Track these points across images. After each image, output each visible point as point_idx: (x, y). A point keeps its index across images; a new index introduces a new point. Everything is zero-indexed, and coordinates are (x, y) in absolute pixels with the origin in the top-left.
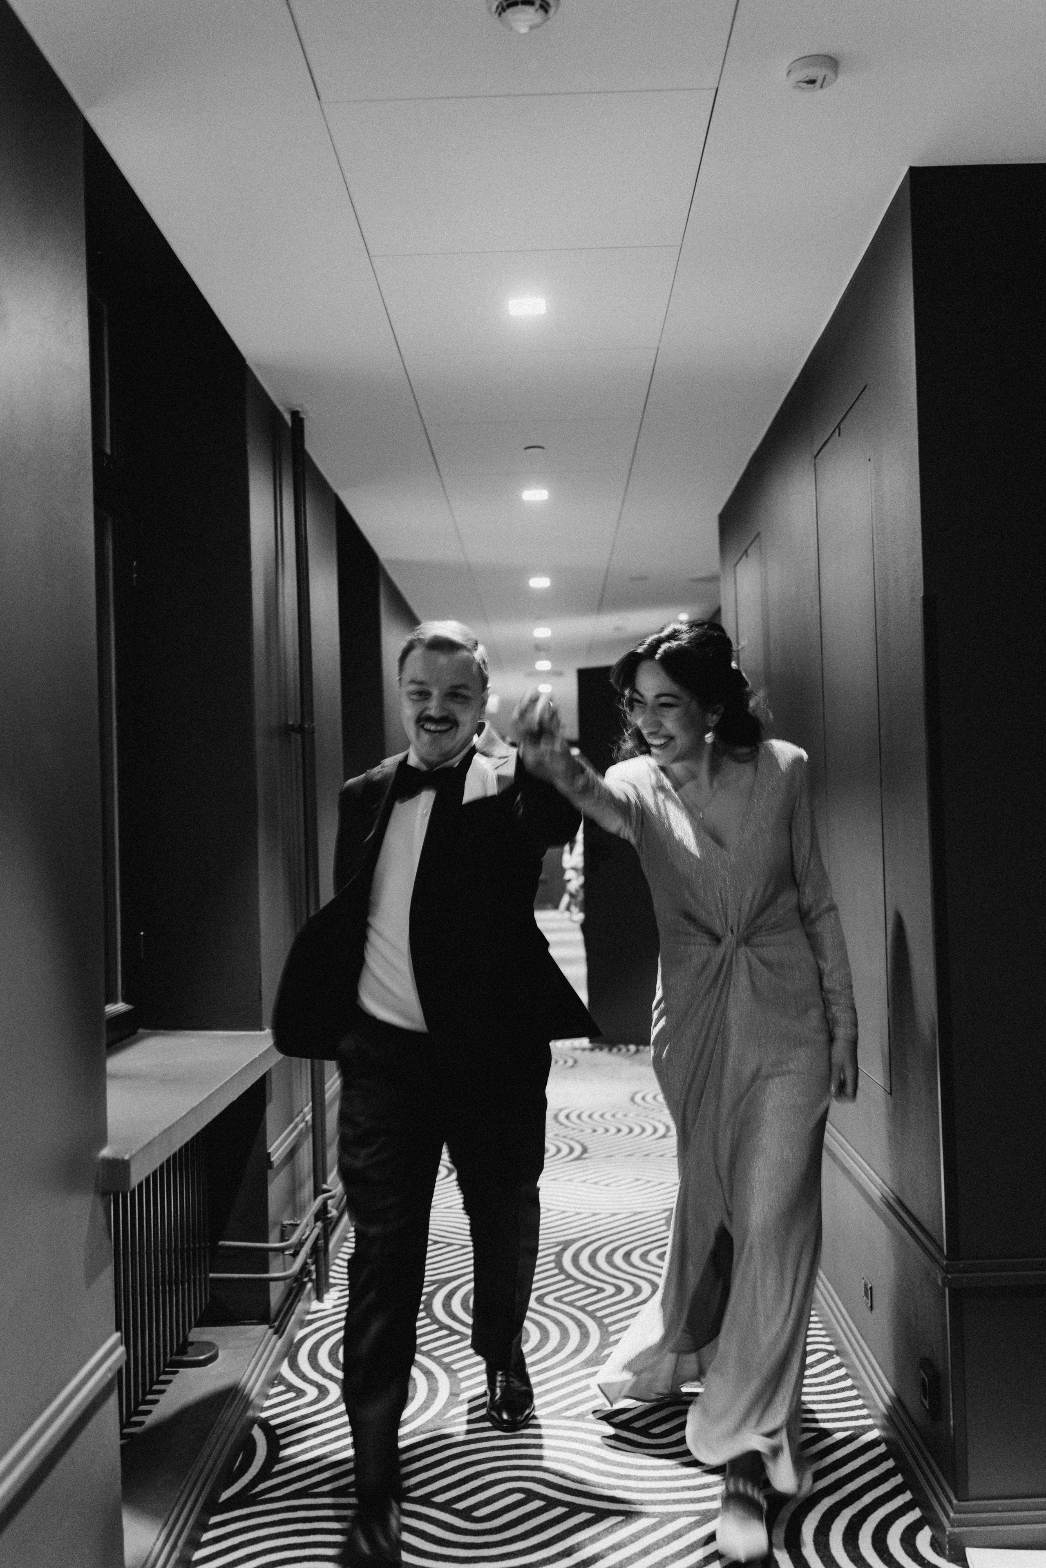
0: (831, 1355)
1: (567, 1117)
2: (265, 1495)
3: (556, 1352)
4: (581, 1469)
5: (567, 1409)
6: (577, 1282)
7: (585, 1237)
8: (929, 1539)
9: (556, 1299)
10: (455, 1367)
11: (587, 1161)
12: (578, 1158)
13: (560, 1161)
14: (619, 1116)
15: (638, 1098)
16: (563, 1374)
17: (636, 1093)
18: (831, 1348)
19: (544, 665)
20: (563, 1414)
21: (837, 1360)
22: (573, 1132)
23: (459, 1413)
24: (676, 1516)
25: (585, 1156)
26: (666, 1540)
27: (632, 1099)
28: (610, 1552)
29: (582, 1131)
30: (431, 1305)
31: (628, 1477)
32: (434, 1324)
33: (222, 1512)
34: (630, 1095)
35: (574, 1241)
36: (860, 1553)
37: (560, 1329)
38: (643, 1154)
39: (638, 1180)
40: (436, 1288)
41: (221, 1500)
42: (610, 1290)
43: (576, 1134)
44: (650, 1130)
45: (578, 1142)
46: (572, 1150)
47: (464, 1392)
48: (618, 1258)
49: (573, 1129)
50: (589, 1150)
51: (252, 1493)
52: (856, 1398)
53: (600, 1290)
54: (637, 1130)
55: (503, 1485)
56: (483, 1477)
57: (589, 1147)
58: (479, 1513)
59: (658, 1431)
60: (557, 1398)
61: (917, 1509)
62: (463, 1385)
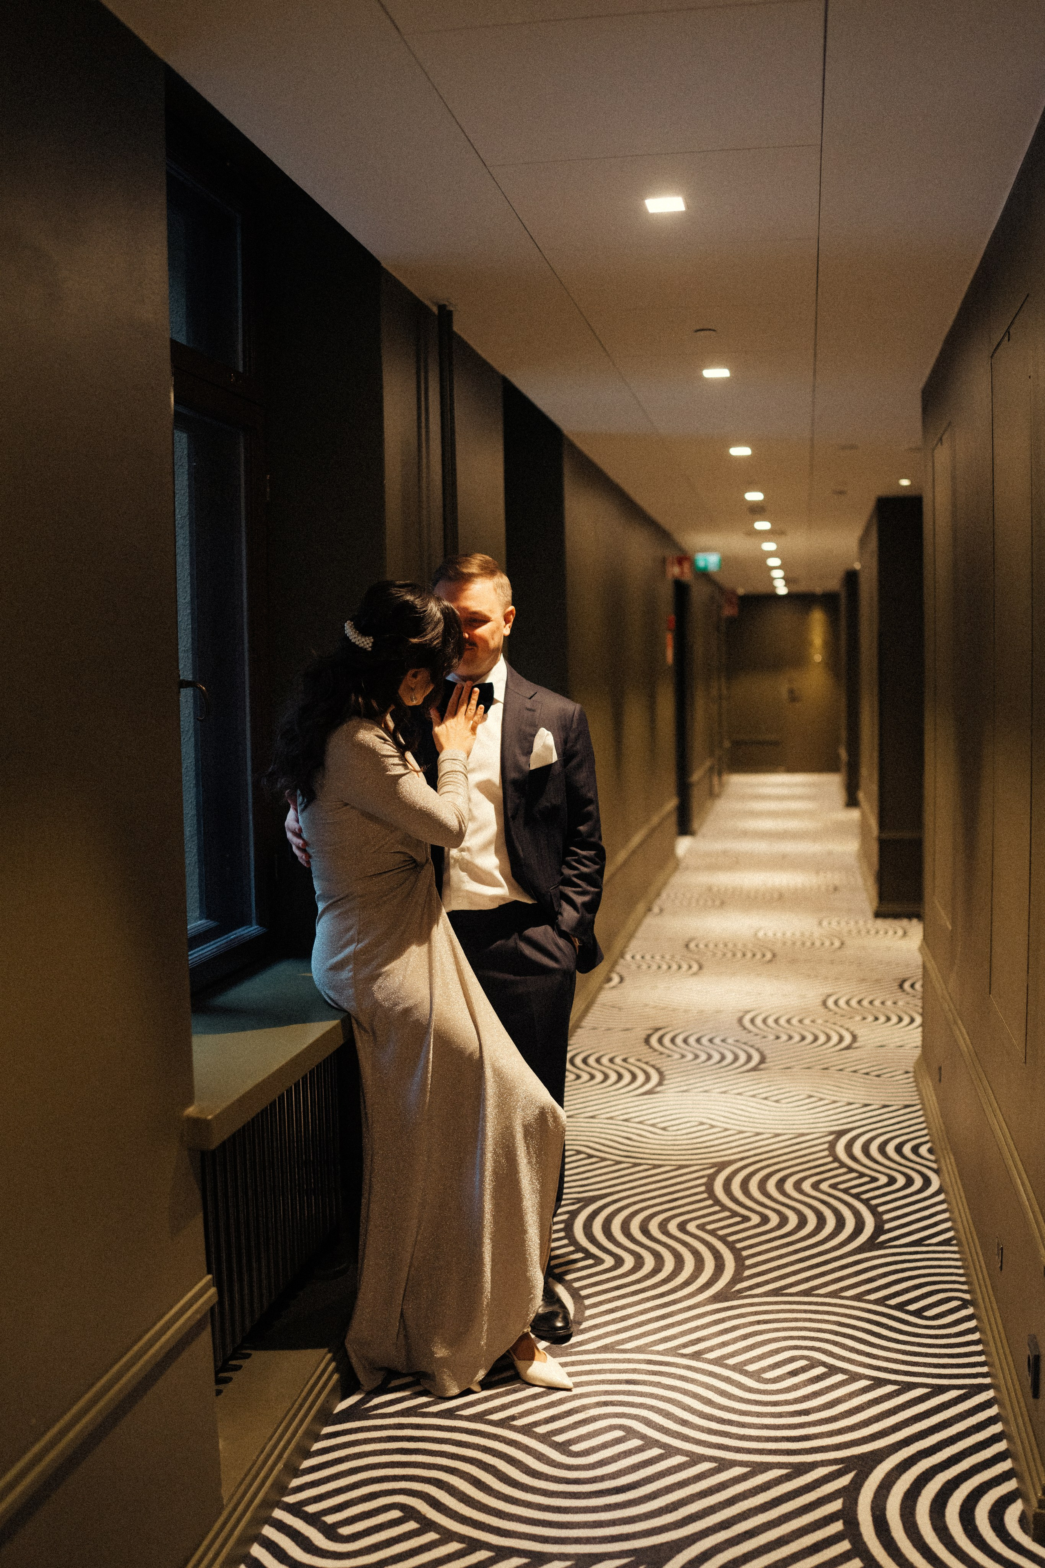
0: (965, 1304)
1: (752, 1021)
2: (377, 1410)
3: (686, 1284)
4: (685, 1410)
5: (685, 1345)
6: (724, 1208)
7: (742, 1159)
8: (1018, 1513)
9: (698, 1227)
10: (583, 1293)
11: (762, 1072)
12: (754, 1069)
13: (734, 1072)
14: (807, 1021)
15: (830, 1003)
16: (690, 1308)
17: (829, 996)
18: (967, 1296)
19: (762, 525)
20: (680, 1352)
21: (970, 1311)
22: (755, 1038)
23: (578, 1342)
24: (768, 1467)
25: (762, 1066)
26: (753, 1491)
27: (824, 1003)
28: (696, 1498)
29: (764, 1037)
30: (572, 1224)
31: (730, 1423)
32: (571, 1245)
33: (334, 1423)
34: (821, 998)
35: (730, 1163)
36: (945, 1522)
37: (696, 1260)
38: (822, 1067)
39: (810, 1097)
40: (581, 1206)
41: (336, 1411)
42: (756, 1219)
43: (757, 1041)
44: (835, 1039)
45: (758, 1050)
46: (749, 1058)
47: (587, 1320)
48: (771, 1186)
49: (757, 1035)
50: (768, 1060)
51: (365, 1406)
52: (979, 1353)
53: (746, 1219)
54: (822, 1038)
55: (605, 1421)
56: (587, 1411)
57: (768, 1056)
58: (575, 1448)
59: (772, 1377)
60: (678, 1333)
61: (1014, 1480)
62: (588, 1313)
